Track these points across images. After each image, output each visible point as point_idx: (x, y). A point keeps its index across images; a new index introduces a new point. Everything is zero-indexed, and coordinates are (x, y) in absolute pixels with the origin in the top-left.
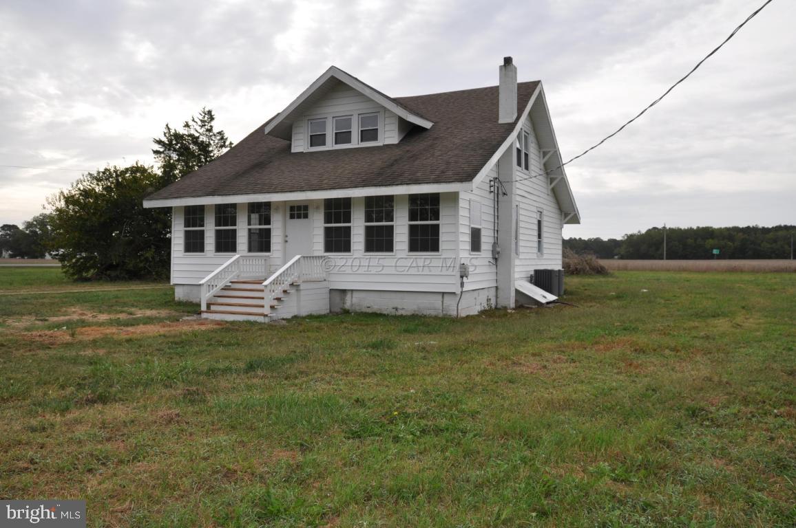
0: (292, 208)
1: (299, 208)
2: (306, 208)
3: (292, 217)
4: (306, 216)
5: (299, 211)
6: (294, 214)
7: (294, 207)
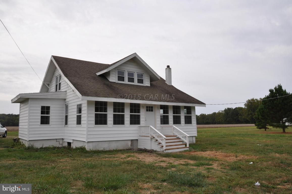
0: (147, 107)
1: (150, 107)
2: (152, 107)
3: (147, 110)
4: (152, 111)
5: (150, 109)
6: (148, 109)
7: (148, 107)
